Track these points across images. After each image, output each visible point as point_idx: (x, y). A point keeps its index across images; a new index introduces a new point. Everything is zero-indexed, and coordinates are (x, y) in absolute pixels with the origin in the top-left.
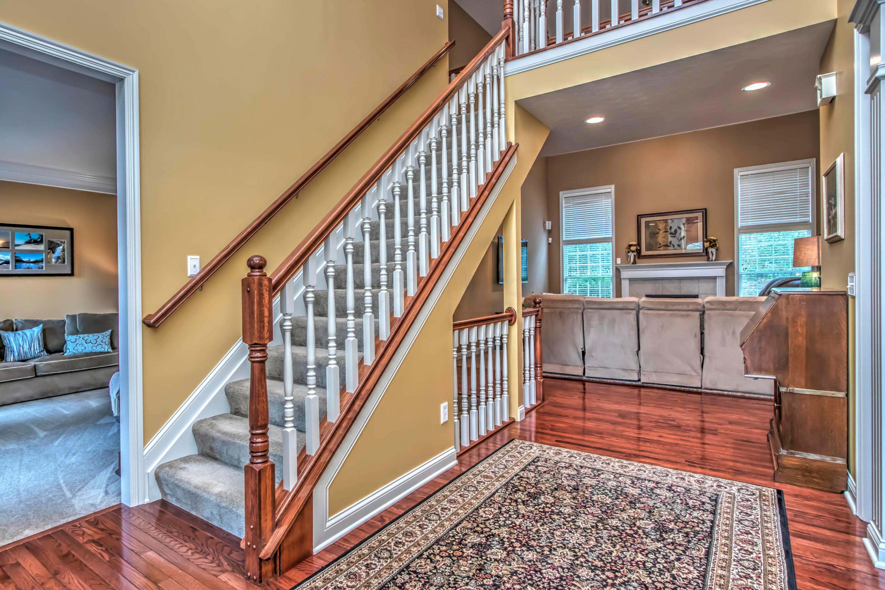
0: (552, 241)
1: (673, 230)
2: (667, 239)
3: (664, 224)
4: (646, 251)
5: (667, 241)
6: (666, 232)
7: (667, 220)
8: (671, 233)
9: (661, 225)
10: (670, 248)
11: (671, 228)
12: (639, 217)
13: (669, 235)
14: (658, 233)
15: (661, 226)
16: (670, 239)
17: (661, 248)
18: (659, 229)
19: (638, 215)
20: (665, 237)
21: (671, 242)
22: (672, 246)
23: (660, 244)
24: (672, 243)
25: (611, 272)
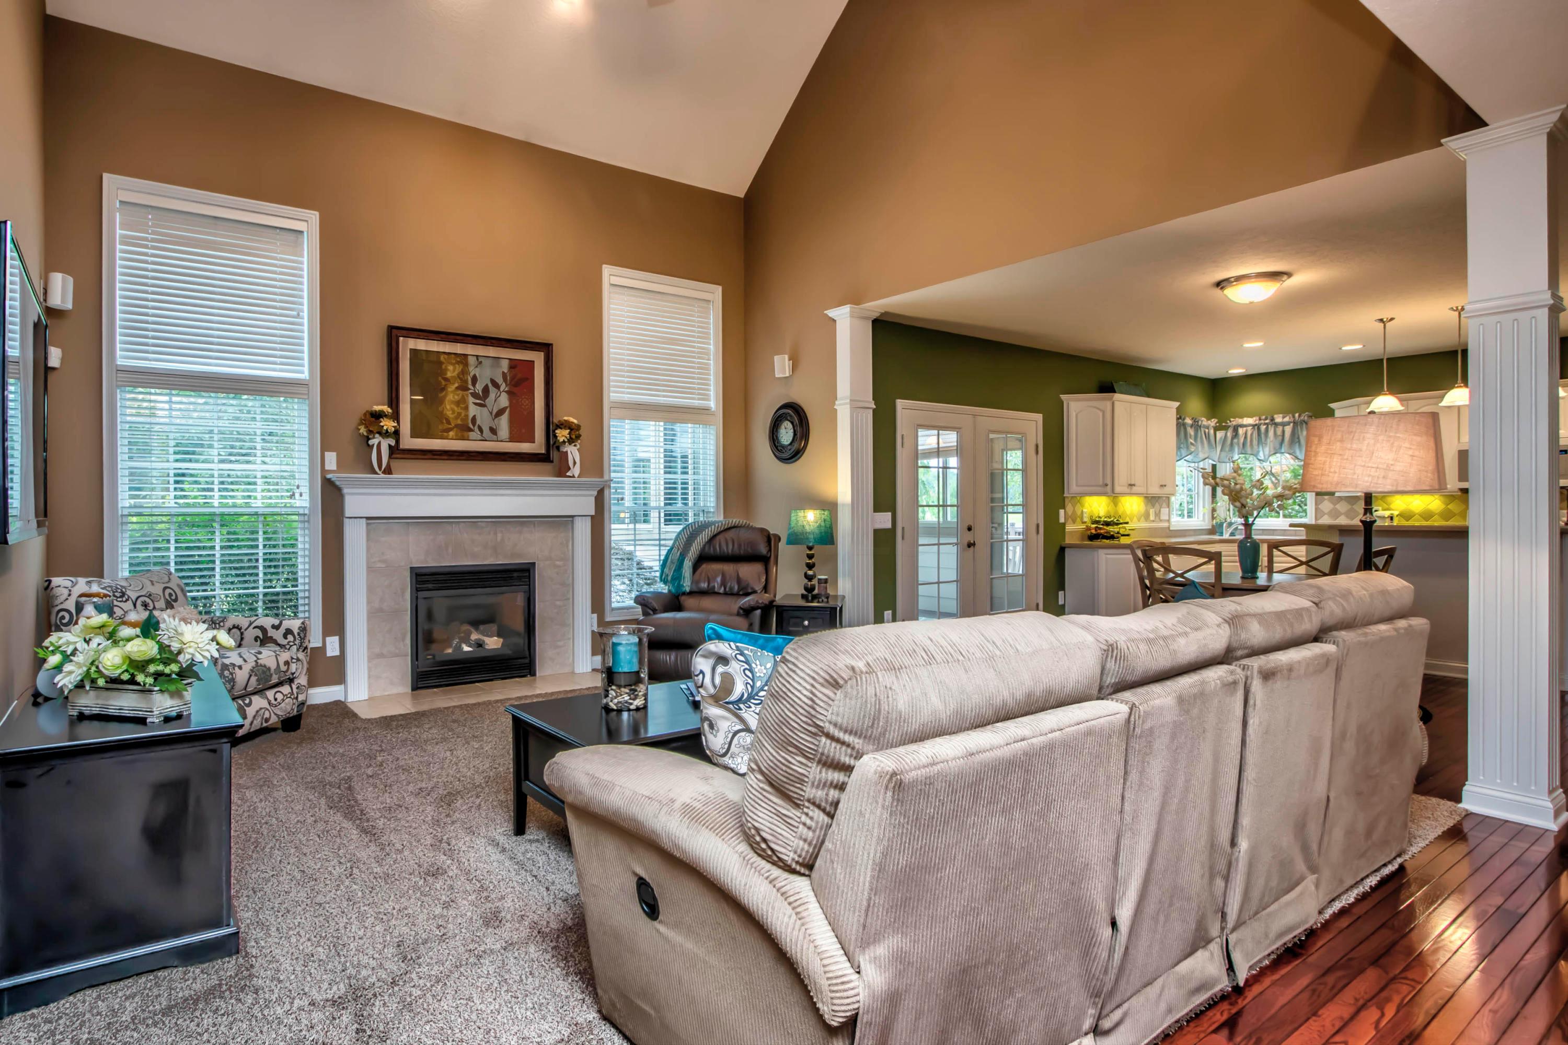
0: (63, 360)
1: (479, 387)
2: (466, 408)
3: (459, 368)
4: (412, 437)
5: (467, 416)
6: (464, 388)
7: (466, 356)
8: (475, 395)
9: (451, 368)
10: (472, 435)
11: (474, 380)
12: (395, 332)
13: (471, 400)
14: (443, 389)
15: (452, 371)
16: (473, 410)
17: (451, 434)
18: (446, 380)
19: (391, 329)
20: (462, 403)
21: (474, 420)
22: (476, 428)
23: (449, 422)
24: (478, 422)
25: (306, 496)
